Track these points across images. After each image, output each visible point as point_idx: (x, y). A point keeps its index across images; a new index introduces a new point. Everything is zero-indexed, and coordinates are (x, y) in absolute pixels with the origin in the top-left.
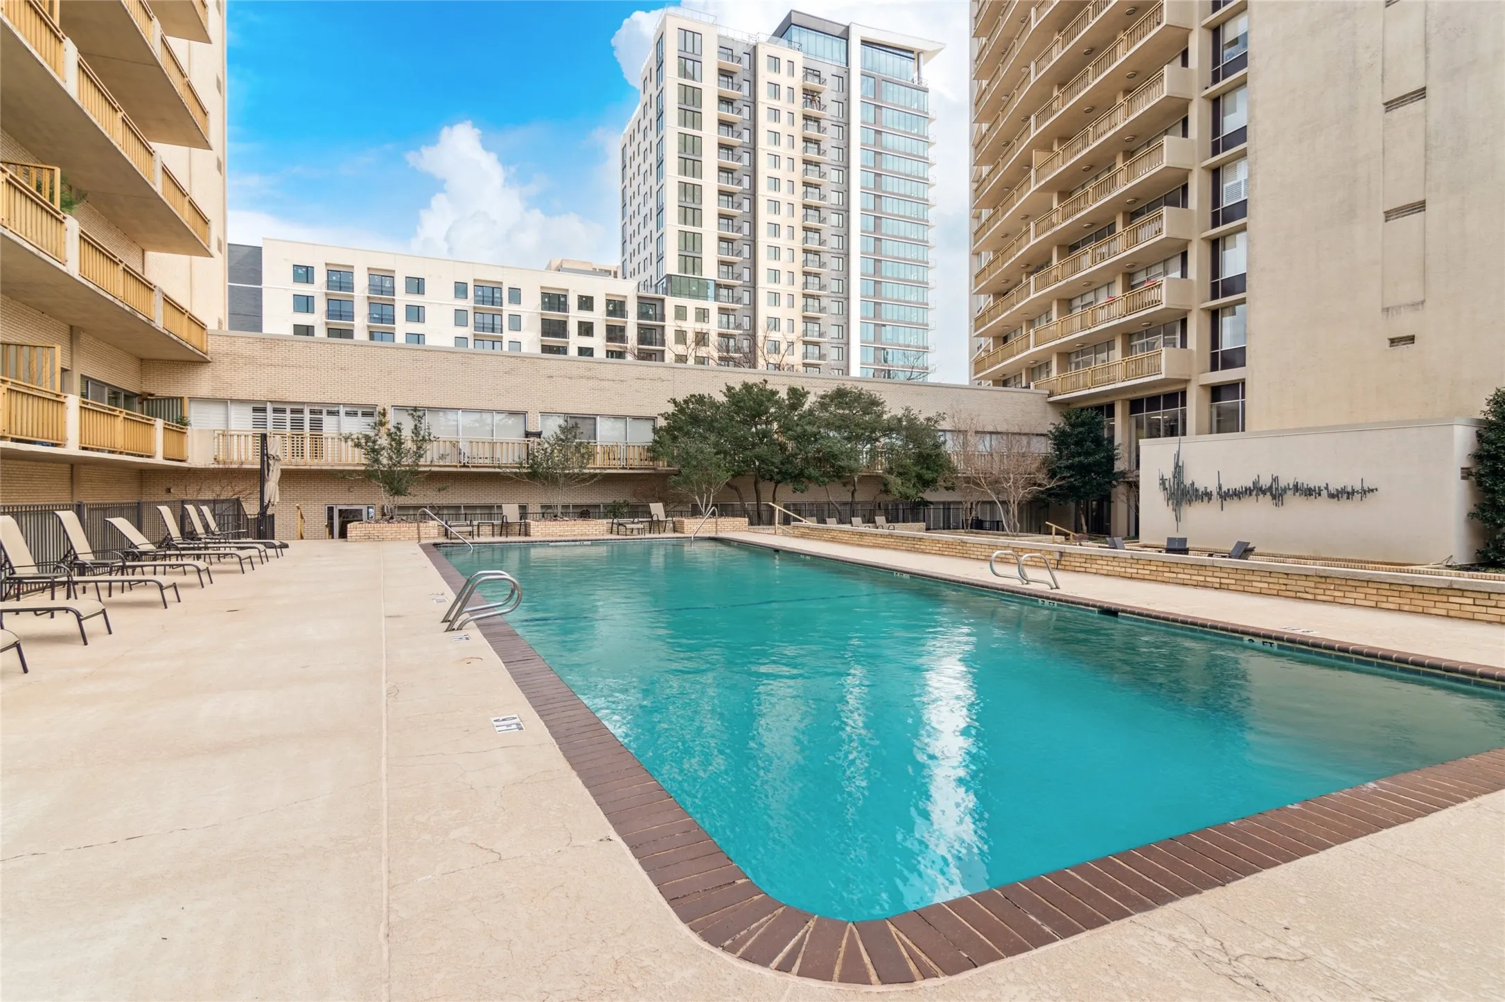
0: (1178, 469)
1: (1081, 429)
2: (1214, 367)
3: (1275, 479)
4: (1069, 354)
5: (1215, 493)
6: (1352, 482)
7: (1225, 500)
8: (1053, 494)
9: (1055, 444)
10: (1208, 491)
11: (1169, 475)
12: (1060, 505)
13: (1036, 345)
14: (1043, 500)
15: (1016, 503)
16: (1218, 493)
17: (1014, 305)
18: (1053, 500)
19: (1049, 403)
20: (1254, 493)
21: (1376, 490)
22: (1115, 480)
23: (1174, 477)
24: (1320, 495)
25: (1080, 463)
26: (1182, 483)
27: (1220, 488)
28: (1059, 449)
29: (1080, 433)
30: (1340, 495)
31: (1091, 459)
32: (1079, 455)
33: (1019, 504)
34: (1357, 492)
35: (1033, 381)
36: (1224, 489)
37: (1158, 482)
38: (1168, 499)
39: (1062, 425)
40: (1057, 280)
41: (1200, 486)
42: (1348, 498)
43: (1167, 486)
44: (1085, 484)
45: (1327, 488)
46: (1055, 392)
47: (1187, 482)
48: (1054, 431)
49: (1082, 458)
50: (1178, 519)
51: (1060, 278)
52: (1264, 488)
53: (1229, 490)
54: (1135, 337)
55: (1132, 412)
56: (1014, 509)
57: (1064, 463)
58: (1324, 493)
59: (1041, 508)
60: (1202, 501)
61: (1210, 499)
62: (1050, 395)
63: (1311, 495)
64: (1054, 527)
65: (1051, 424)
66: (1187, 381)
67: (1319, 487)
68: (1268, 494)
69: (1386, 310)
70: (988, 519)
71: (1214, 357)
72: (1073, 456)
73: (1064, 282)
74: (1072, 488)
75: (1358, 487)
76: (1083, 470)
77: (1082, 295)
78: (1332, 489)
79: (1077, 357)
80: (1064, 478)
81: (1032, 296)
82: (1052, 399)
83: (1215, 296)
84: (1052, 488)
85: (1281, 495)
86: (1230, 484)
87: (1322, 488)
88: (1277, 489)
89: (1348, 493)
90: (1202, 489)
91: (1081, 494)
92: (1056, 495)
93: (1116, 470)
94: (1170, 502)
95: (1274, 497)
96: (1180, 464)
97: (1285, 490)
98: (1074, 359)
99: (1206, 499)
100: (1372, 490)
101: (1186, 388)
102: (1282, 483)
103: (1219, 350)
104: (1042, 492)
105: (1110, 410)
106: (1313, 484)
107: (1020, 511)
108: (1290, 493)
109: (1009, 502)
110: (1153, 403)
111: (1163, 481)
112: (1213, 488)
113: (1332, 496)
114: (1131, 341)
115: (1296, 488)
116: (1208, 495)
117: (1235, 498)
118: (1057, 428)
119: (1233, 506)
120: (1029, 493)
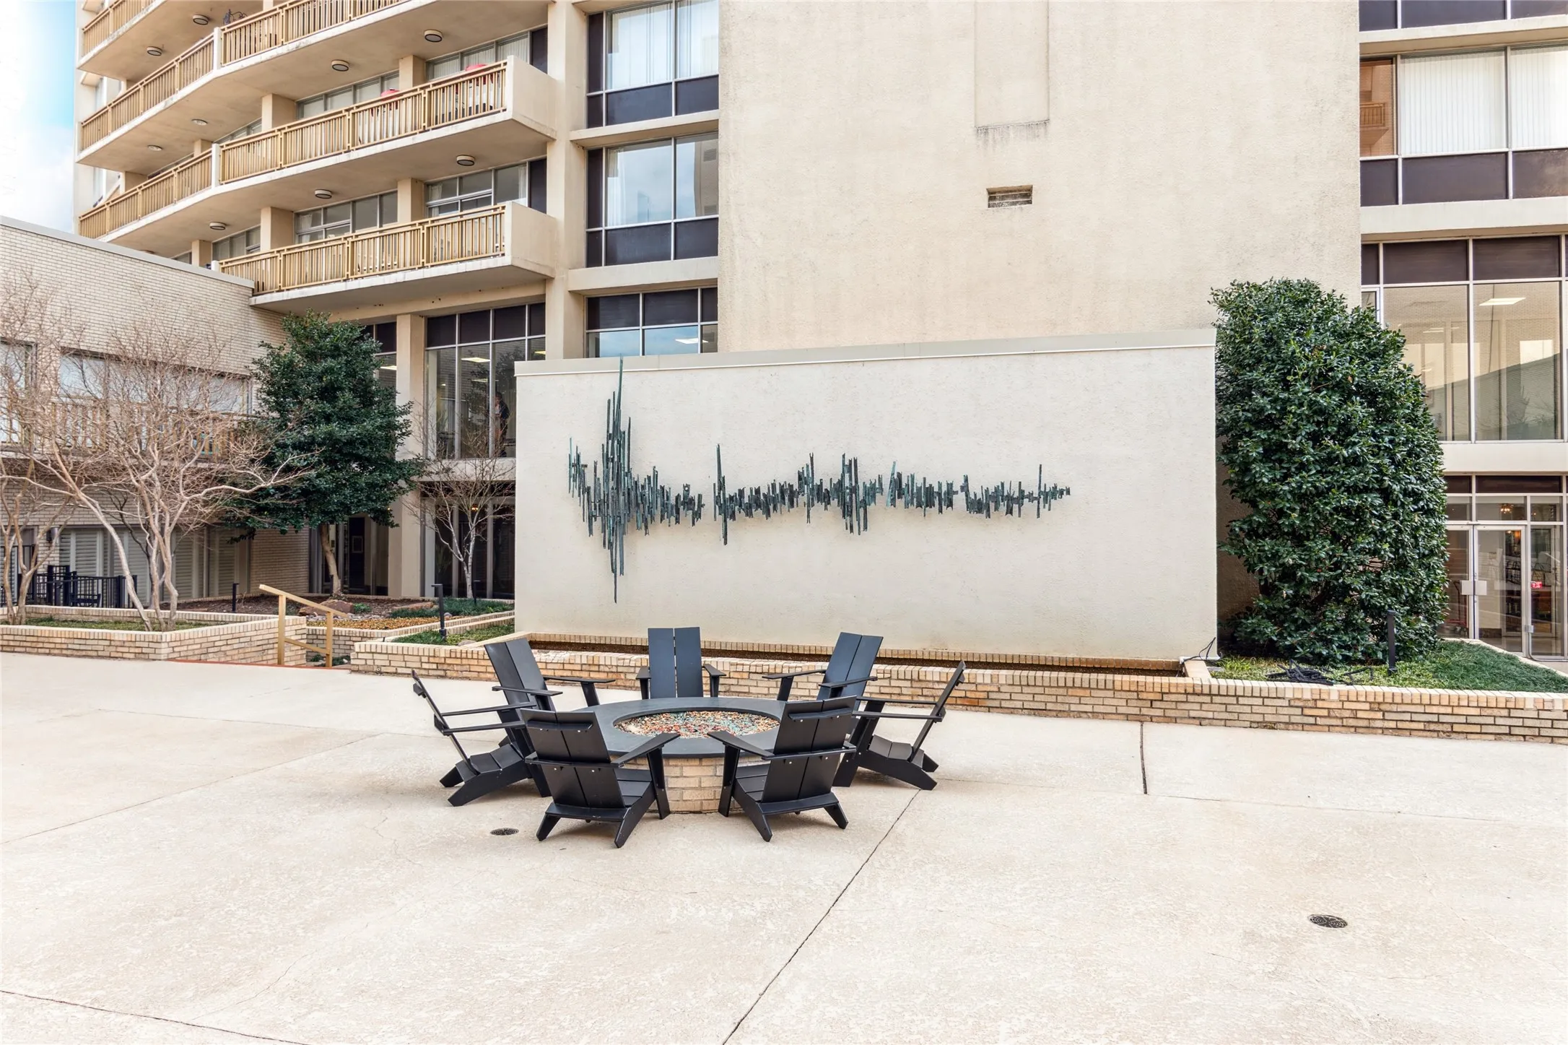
0: (617, 437)
1: (330, 362)
2: (593, 259)
3: (851, 467)
4: (298, 215)
5: (709, 501)
6: (1020, 475)
7: (733, 517)
8: (266, 508)
9: (269, 393)
10: (693, 493)
11: (592, 454)
12: (283, 532)
13: (224, 179)
14: (243, 523)
15: (168, 529)
16: (717, 501)
17: (173, 92)
18: (266, 520)
19: (255, 307)
20: (803, 499)
21: (1068, 493)
22: (403, 476)
23: (607, 460)
24: (950, 504)
25: (331, 439)
26: (629, 473)
27: (722, 484)
28: (279, 407)
29: (329, 371)
30: (992, 505)
31: (353, 430)
32: (328, 419)
33: (177, 529)
34: (1031, 497)
35: (215, 258)
36: (731, 490)
37: (563, 471)
38: (591, 518)
39: (287, 349)
40: (274, 41)
41: (673, 482)
42: (1010, 511)
43: (590, 482)
44: (338, 488)
45: (965, 488)
46: (268, 285)
47: (640, 471)
48: (267, 362)
49: (334, 426)
50: (616, 568)
51: (280, 39)
52: (826, 486)
53: (741, 492)
54: (437, 191)
55: (430, 342)
56: (163, 547)
57: (290, 437)
58: (959, 499)
59: (234, 540)
60: (677, 521)
61: (697, 515)
62: (258, 290)
63: (930, 504)
64: (284, 596)
65: (263, 345)
66: (545, 280)
67: (950, 486)
68: (834, 502)
69: (983, 131)
70: (99, 572)
71: (593, 239)
72: (311, 420)
73: (291, 47)
74: (310, 494)
75: (1031, 487)
76: (338, 452)
77: (327, 96)
78: (976, 489)
79: (315, 222)
80: (288, 469)
81: (217, 72)
82: (261, 300)
83: (593, 120)
84: (264, 493)
85: (865, 504)
86: (743, 479)
87: (956, 488)
88: (854, 490)
89: (1010, 499)
90: (676, 490)
91: (332, 508)
92: (273, 511)
93: (399, 458)
94: (597, 524)
95: (847, 512)
96: (624, 427)
97: (872, 492)
98: (306, 225)
99: (686, 515)
100: (1061, 492)
101: (544, 296)
102: (867, 475)
103: (603, 229)
104: (240, 503)
105: (386, 333)
106: (935, 474)
107: (181, 550)
108: (882, 499)
109: (148, 526)
110: (474, 322)
111: (577, 468)
112: (703, 486)
113: (978, 506)
114: (428, 198)
115: (899, 488)
116: (687, 506)
117: (758, 513)
118: (275, 356)
119: (750, 532)
120: (206, 504)
